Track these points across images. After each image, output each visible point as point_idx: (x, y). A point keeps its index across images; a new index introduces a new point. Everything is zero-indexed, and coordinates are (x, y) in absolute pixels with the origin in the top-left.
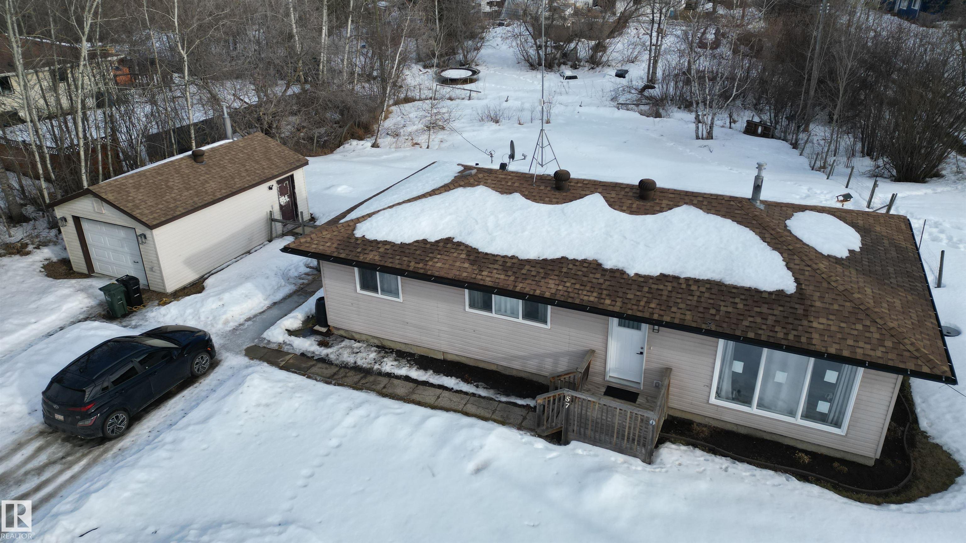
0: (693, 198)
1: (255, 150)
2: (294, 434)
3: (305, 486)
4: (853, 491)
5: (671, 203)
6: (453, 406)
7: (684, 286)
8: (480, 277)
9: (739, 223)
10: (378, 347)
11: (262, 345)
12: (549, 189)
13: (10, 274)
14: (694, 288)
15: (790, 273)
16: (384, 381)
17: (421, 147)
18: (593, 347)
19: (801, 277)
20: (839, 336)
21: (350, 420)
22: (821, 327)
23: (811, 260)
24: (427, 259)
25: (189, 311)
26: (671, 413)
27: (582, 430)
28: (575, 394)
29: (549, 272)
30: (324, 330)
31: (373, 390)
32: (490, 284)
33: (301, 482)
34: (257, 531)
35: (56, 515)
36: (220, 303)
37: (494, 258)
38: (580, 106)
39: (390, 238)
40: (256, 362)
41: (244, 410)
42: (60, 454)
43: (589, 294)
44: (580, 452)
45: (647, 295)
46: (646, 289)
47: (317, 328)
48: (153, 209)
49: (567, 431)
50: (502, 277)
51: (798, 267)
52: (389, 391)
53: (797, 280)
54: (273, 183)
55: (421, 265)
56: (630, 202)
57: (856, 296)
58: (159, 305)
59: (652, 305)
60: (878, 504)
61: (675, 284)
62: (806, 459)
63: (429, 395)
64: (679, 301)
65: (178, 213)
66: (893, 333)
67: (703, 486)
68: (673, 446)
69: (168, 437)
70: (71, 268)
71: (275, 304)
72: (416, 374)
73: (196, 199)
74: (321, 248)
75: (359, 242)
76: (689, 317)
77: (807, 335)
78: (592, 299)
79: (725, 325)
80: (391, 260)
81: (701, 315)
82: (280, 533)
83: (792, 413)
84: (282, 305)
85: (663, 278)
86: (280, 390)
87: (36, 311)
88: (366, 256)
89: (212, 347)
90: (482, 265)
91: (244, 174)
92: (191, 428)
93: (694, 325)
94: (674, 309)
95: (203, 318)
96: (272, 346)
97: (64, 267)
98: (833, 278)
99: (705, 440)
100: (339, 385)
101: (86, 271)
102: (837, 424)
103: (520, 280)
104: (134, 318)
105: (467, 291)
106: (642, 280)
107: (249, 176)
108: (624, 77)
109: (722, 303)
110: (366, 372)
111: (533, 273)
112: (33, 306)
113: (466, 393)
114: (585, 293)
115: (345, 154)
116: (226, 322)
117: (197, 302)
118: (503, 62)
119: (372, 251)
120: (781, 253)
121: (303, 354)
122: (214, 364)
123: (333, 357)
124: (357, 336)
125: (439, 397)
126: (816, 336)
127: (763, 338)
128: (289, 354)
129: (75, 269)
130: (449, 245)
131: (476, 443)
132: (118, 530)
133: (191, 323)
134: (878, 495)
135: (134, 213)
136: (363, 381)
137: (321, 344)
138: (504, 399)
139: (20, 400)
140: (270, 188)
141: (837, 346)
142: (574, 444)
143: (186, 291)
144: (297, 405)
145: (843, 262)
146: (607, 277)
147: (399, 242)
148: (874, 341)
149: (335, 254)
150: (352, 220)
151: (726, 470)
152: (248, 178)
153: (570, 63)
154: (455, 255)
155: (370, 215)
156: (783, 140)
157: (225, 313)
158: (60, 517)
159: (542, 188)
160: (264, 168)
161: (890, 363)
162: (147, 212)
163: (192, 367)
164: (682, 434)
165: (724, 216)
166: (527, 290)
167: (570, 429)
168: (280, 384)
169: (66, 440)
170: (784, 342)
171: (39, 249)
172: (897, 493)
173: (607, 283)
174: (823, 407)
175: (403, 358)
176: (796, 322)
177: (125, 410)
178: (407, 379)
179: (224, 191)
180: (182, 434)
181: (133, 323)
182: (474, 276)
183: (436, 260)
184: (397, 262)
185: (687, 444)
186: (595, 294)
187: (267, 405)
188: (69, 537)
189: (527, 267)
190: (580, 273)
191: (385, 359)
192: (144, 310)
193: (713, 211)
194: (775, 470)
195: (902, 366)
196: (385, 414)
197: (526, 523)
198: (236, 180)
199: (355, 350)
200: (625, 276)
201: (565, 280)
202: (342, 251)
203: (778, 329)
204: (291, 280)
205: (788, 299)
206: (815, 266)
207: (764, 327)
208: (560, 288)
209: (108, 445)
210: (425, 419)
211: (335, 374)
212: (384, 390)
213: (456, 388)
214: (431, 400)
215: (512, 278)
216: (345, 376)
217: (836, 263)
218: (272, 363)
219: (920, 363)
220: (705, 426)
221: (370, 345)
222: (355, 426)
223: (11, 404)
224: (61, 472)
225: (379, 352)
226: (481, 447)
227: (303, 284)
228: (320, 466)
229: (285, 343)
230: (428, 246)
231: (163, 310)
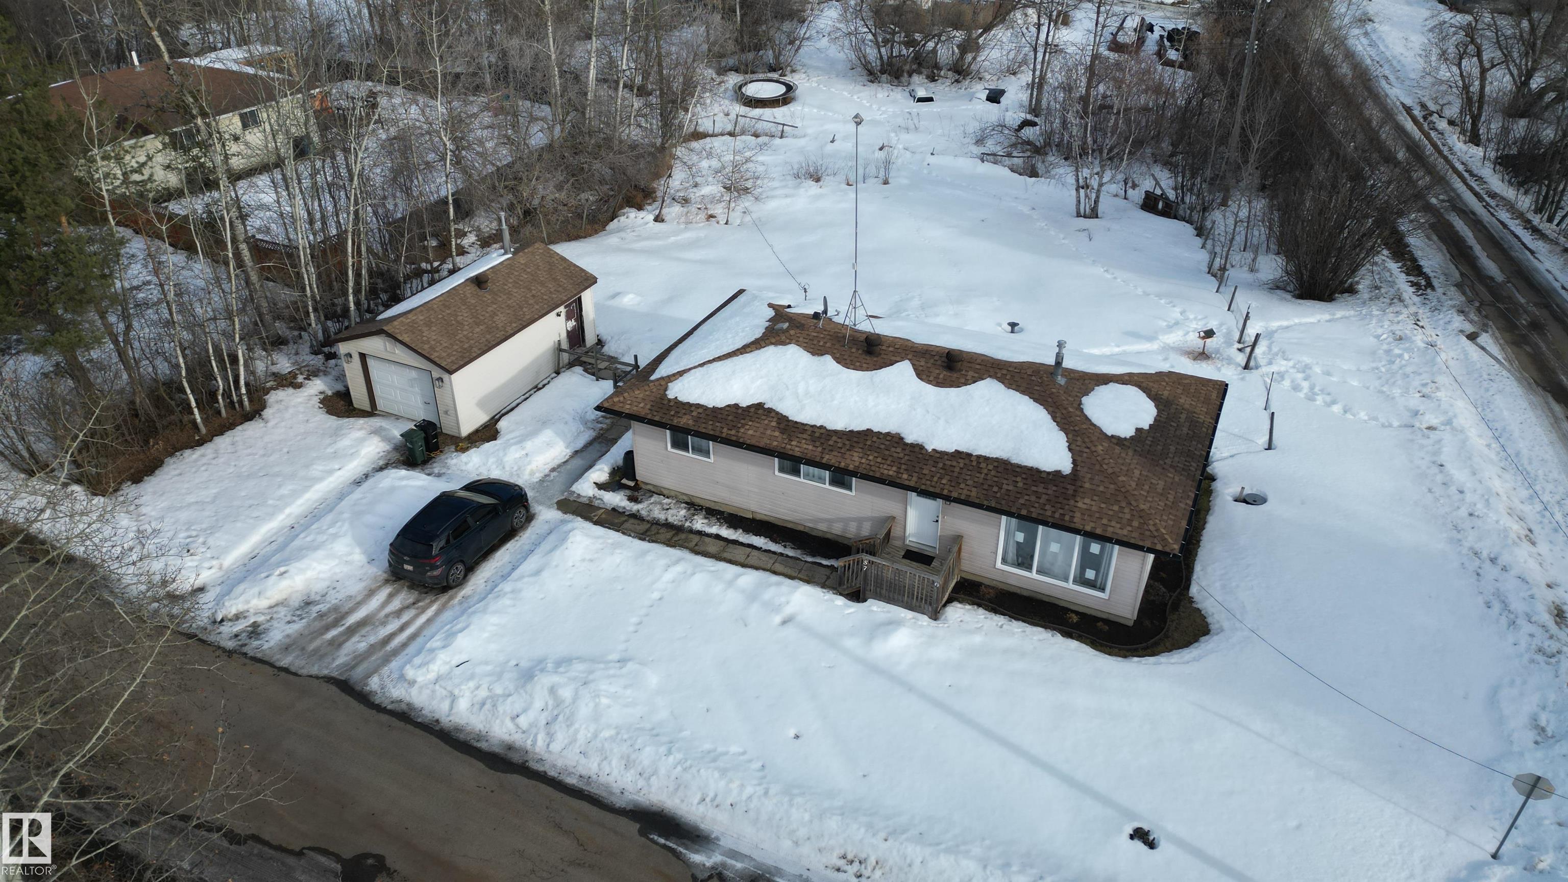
0: (998, 371)
1: (538, 268)
2: (620, 587)
3: (636, 632)
4: (1107, 646)
5: (976, 375)
6: (762, 565)
7: (974, 463)
8: (789, 447)
9: (1036, 400)
10: (686, 503)
11: (572, 499)
12: (860, 352)
13: (291, 411)
14: (983, 465)
15: (1070, 455)
16: (696, 539)
17: (718, 223)
18: (894, 514)
19: (1079, 459)
20: (1097, 515)
21: (669, 576)
22: (1085, 507)
23: (1091, 442)
24: (739, 425)
25: (492, 460)
26: (964, 575)
27: (878, 590)
28: (872, 559)
29: (854, 444)
30: (632, 484)
31: (686, 548)
32: (798, 454)
33: (632, 629)
34: (602, 666)
35: (432, 650)
36: (524, 452)
37: (802, 427)
38: (932, 154)
39: (703, 401)
40: (569, 517)
41: (571, 564)
42: (411, 600)
43: (889, 468)
44: (875, 608)
45: (941, 471)
46: (941, 465)
47: (624, 481)
48: (449, 351)
49: (865, 590)
50: (810, 447)
51: (1078, 448)
52: (702, 548)
53: (1074, 462)
54: (562, 309)
55: (733, 432)
56: (937, 371)
57: (1122, 478)
58: (457, 451)
59: (944, 481)
60: (1125, 657)
61: (967, 461)
62: (1075, 618)
63: (739, 553)
64: (968, 477)
65: (475, 355)
66: (1142, 515)
67: (978, 639)
68: (959, 605)
69: (507, 587)
70: (350, 403)
71: (576, 452)
72: (726, 532)
73: (488, 337)
74: (635, 408)
75: (672, 404)
76: (974, 494)
77: (1071, 514)
78: (891, 473)
79: (1003, 502)
80: (704, 425)
81: (985, 492)
82: (621, 668)
83: (1066, 579)
84: (584, 454)
85: (958, 454)
86: (601, 546)
87: (335, 455)
88: (679, 419)
89: (527, 500)
90: (792, 434)
91: (531, 302)
92: (526, 580)
93: (977, 501)
94: (962, 486)
95: (507, 468)
96: (585, 500)
97: (342, 402)
98: (1106, 461)
99: (990, 601)
100: (653, 541)
101: (368, 408)
102: (1102, 589)
103: (826, 451)
104: (435, 465)
105: (776, 459)
106: (938, 455)
107: (537, 304)
108: (999, 102)
109: (1005, 482)
110: (677, 529)
111: (840, 445)
112: (330, 450)
113: (774, 553)
114: (885, 467)
115: (622, 234)
116: (532, 473)
117: (498, 450)
118: (830, 69)
119: (685, 414)
120: (1067, 434)
121: (614, 509)
122: (530, 518)
123: (644, 513)
124: (665, 492)
125: (748, 556)
126: (1078, 515)
127: (1034, 515)
128: (599, 508)
129: (355, 406)
130: (760, 412)
131: (783, 599)
132: (487, 663)
133: (496, 474)
134: (1128, 650)
135: (432, 357)
136: (676, 539)
137: (632, 499)
138: (810, 559)
139: (357, 550)
140: (558, 315)
141: (1092, 525)
142: (870, 601)
143: (480, 434)
144: (618, 561)
145: (1125, 443)
146: (907, 452)
147: (711, 406)
148: (1125, 521)
149: (649, 417)
150: (662, 378)
151: (1001, 627)
152: (537, 307)
153: (925, 71)
154: (766, 422)
155: (681, 373)
156: (1187, 222)
157: (529, 463)
158: (437, 652)
159: (854, 350)
160: (551, 292)
161: (1132, 541)
162: (444, 354)
163: (512, 522)
164: (970, 595)
165: (1023, 392)
166: (833, 462)
167: (868, 588)
168: (601, 541)
169: (412, 587)
170: (1050, 520)
171: (309, 379)
172: (1145, 649)
173: (907, 458)
174: (1090, 574)
175: (713, 516)
176: (1065, 502)
177: (462, 562)
178: (718, 537)
179: (514, 325)
180: (519, 585)
181: (436, 471)
182: (783, 445)
183: (747, 427)
184: (710, 427)
185: (973, 604)
186: (894, 469)
187: (591, 560)
188: (447, 667)
189: (834, 438)
190: (883, 446)
191: (696, 517)
192: (443, 457)
193: (1014, 387)
194: (1045, 627)
195: (1141, 543)
196: (701, 572)
197: (823, 664)
198: (525, 309)
199: (666, 507)
200: (923, 452)
201: (869, 453)
202: (655, 413)
203: (1047, 507)
204: (589, 424)
205: (1062, 480)
206: (1093, 449)
207: (1037, 505)
208: (863, 461)
209: (451, 592)
210: (738, 576)
211: (647, 531)
212: (696, 548)
213: (764, 547)
214: (741, 558)
215: (820, 449)
216: (658, 533)
217: (1117, 444)
218: (587, 518)
219: (1156, 541)
220: (993, 588)
221: (679, 502)
222: (673, 582)
223: (350, 554)
224: (417, 616)
225: (689, 509)
226: (788, 603)
227: (602, 429)
228: (647, 615)
229: (595, 497)
230: (740, 411)
231: (464, 457)
